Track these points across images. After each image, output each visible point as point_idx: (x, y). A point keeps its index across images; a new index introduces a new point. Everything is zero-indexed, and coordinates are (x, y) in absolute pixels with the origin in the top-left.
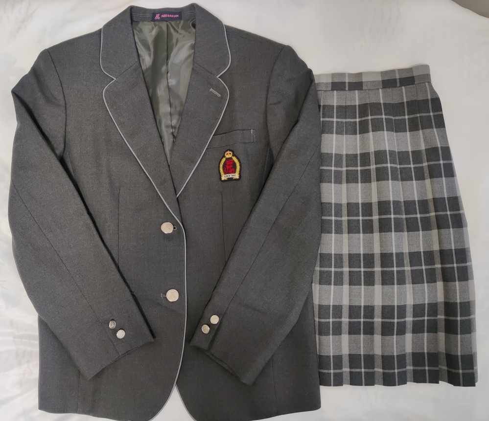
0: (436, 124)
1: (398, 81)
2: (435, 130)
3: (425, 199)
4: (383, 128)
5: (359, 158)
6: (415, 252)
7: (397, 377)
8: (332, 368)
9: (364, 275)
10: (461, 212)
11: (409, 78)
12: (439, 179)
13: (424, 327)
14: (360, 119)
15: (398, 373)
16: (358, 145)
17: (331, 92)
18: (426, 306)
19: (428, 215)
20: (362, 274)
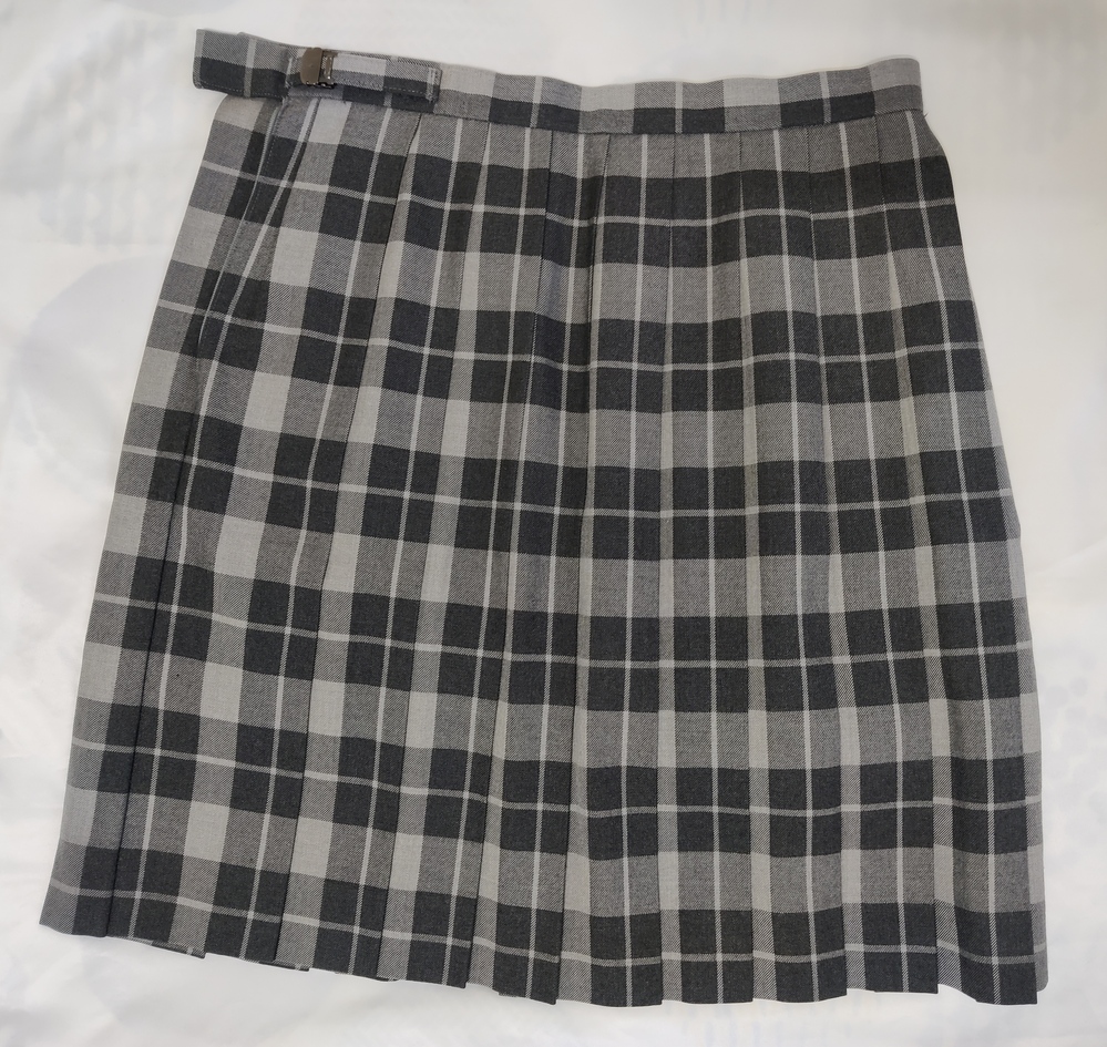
0: (934, 235)
1: (827, 106)
2: (931, 251)
3: (898, 455)
4: (780, 246)
5: (710, 336)
6: (863, 612)
7: (815, 975)
8: (629, 951)
9: (718, 680)
10: (1002, 493)
11: (859, 97)
12: (939, 396)
13: (895, 831)
14: (716, 221)
15: (821, 964)
16: (710, 297)
17: (632, 138)
18: (900, 769)
19: (903, 503)
20: (714, 676)
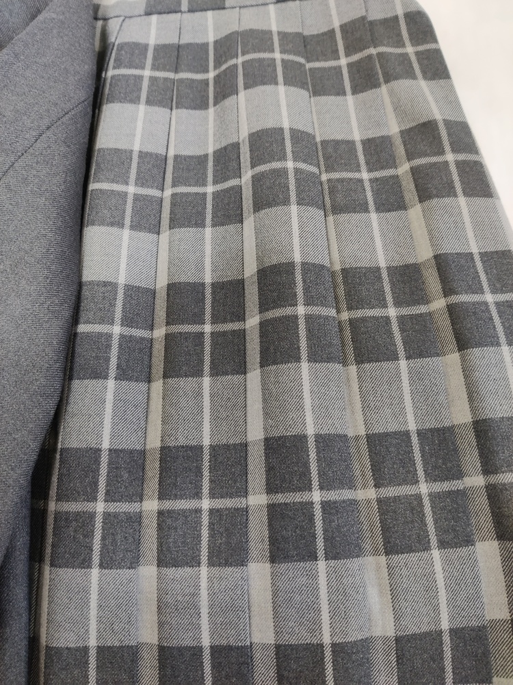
0: (423, 71)
2: (423, 83)
3: (412, 261)
4: (277, 79)
5: (210, 163)
6: (387, 435)
9: (211, 525)
12: (447, 200)
14: (217, 71)
17: (144, 19)
18: (446, 639)
19: (423, 309)
20: (205, 520)
